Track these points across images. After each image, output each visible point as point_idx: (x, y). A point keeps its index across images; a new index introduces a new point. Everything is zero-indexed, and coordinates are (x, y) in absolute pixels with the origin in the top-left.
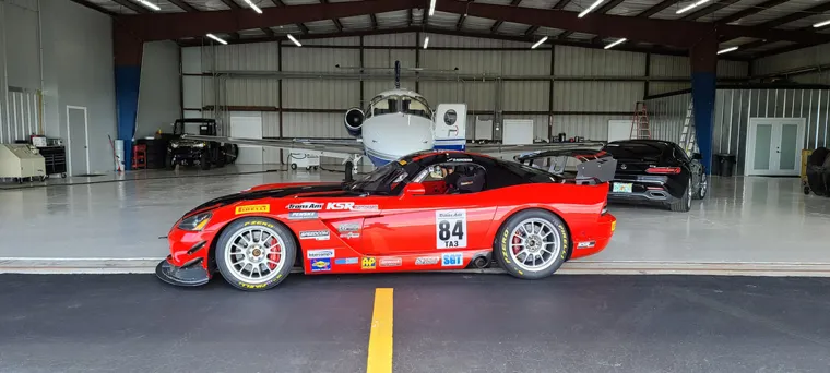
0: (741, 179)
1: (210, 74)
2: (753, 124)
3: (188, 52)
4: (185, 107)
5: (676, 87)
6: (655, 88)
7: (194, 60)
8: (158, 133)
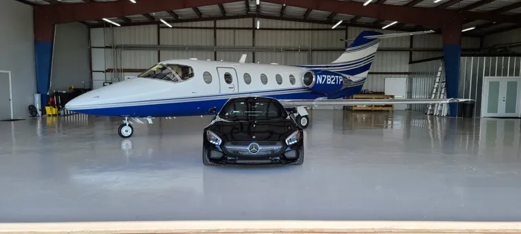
0: (478, 120)
1: (110, 47)
2: (486, 81)
3: (94, 31)
4: (93, 69)
5: (431, 55)
6: (416, 56)
7: (98, 37)
8: (71, 88)
